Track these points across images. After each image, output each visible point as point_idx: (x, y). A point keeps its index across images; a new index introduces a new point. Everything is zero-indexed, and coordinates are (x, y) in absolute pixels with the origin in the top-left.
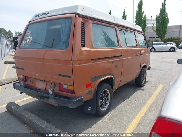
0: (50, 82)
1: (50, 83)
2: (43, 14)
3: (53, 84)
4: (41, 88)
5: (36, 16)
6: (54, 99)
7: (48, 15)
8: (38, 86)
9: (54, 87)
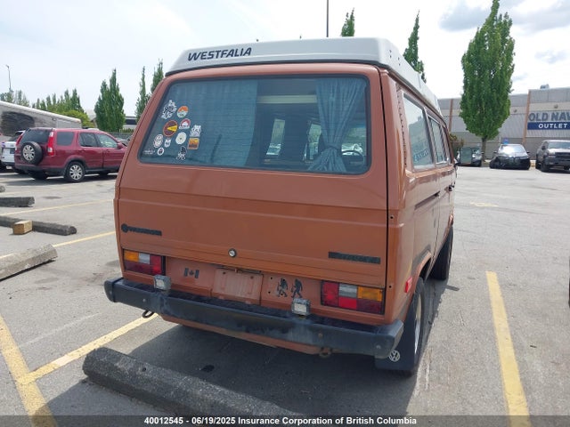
0: (278, 275)
1: (277, 281)
2: (222, 52)
3: (291, 284)
4: (239, 295)
5: (193, 56)
6: (311, 329)
7: (247, 56)
8: (223, 289)
9: (298, 291)
